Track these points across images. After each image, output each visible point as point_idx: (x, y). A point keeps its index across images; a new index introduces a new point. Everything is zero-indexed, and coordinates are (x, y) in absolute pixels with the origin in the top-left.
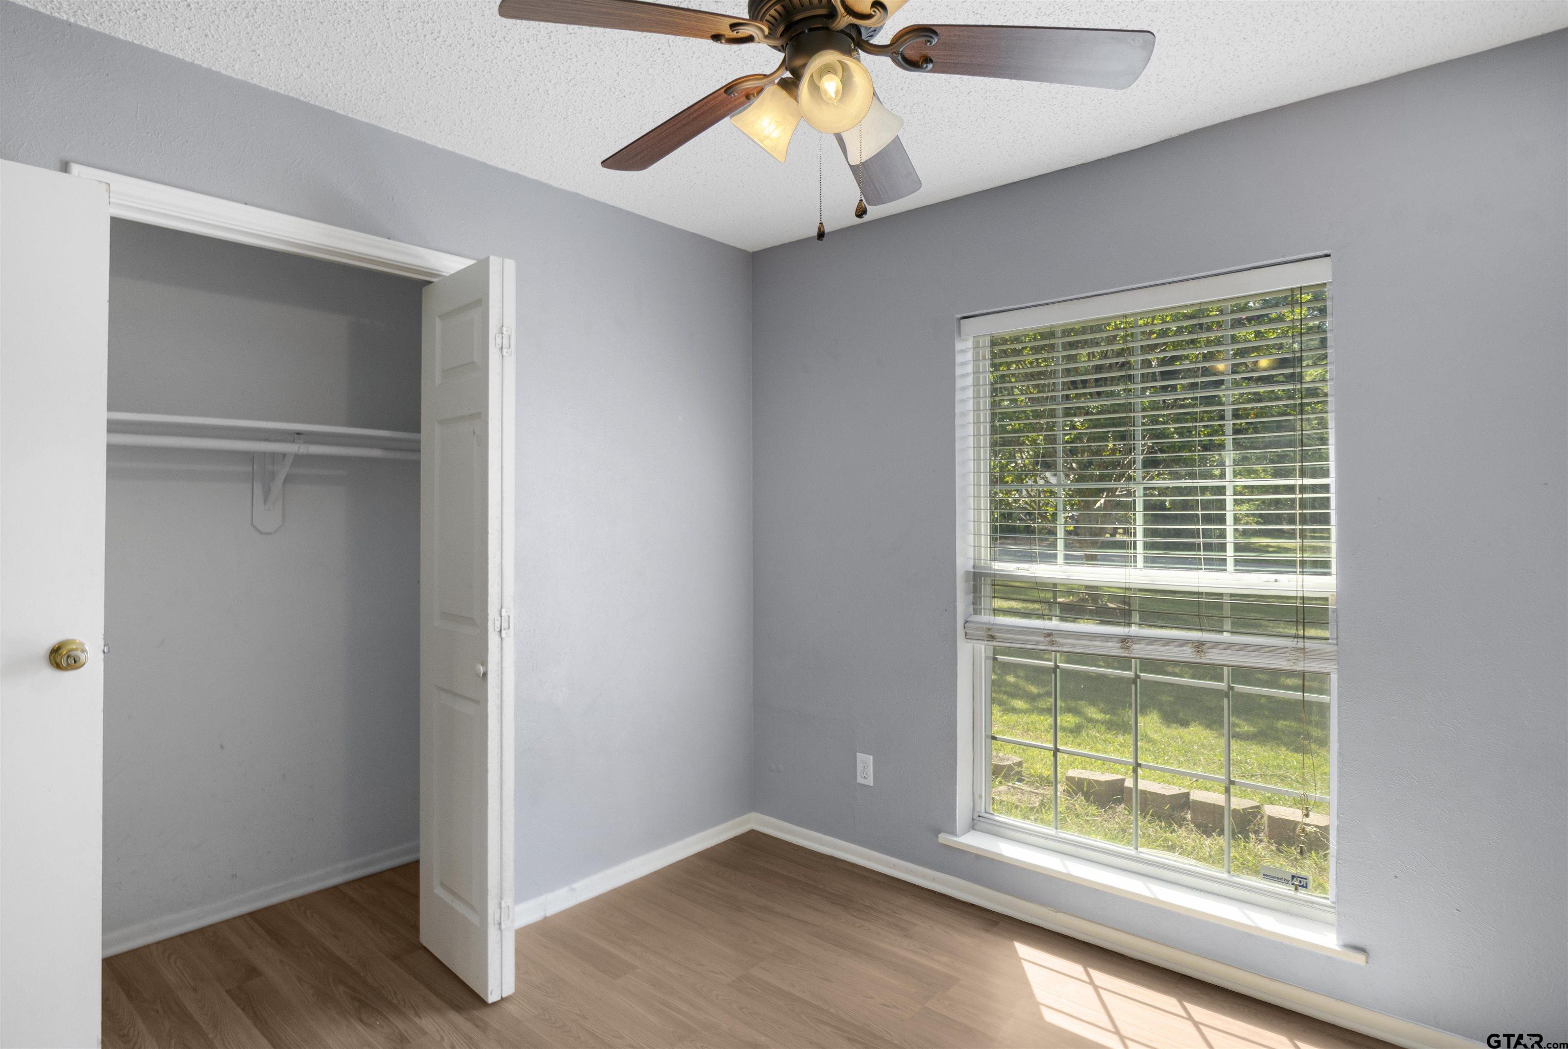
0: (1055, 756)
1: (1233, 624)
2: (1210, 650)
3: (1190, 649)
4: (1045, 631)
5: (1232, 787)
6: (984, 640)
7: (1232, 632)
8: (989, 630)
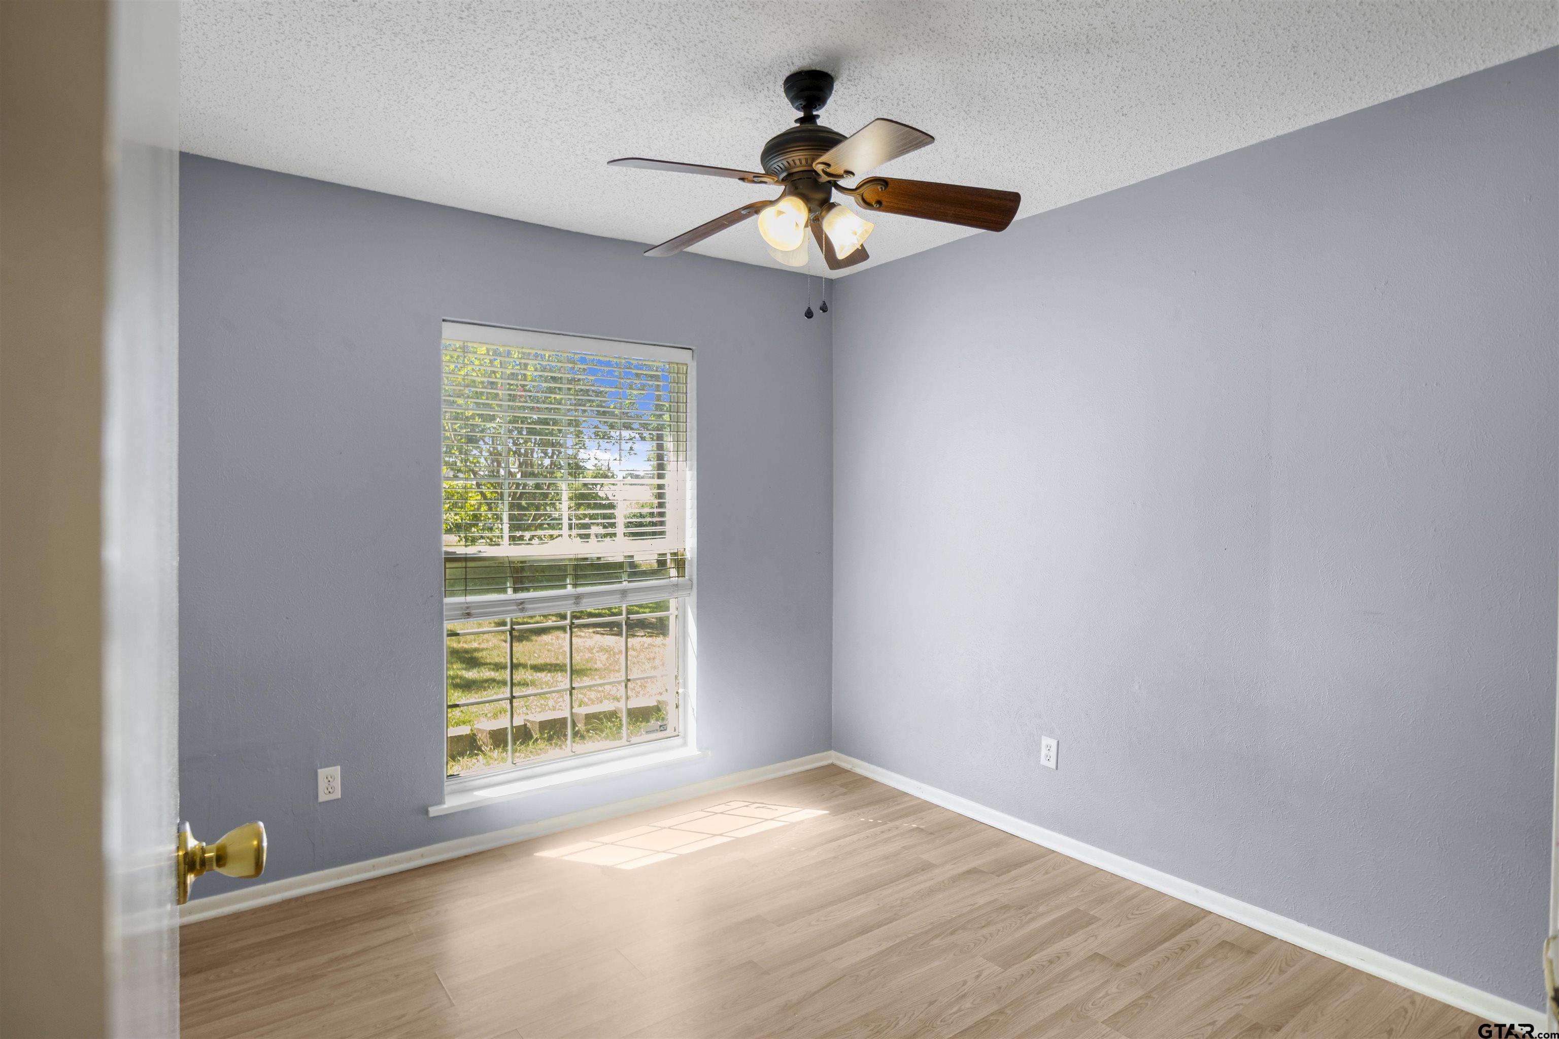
0: (511, 703)
1: (629, 576)
2: (630, 595)
3: (619, 596)
4: (519, 601)
5: (629, 684)
6: (461, 619)
7: (629, 582)
8: (468, 608)
